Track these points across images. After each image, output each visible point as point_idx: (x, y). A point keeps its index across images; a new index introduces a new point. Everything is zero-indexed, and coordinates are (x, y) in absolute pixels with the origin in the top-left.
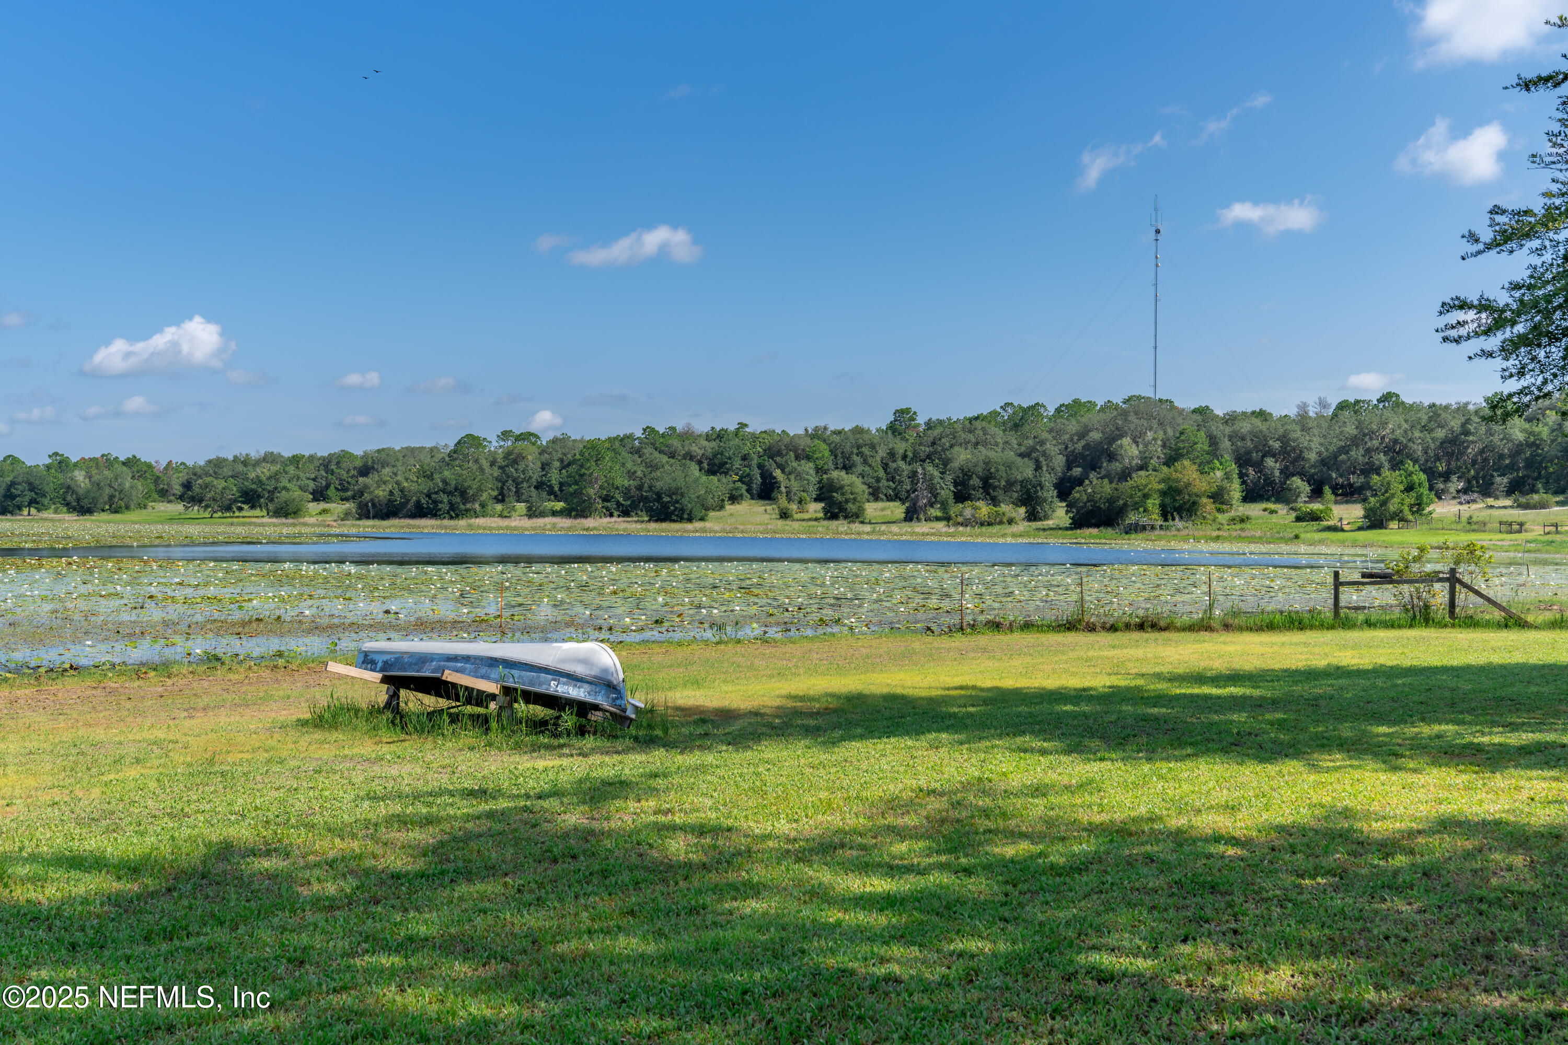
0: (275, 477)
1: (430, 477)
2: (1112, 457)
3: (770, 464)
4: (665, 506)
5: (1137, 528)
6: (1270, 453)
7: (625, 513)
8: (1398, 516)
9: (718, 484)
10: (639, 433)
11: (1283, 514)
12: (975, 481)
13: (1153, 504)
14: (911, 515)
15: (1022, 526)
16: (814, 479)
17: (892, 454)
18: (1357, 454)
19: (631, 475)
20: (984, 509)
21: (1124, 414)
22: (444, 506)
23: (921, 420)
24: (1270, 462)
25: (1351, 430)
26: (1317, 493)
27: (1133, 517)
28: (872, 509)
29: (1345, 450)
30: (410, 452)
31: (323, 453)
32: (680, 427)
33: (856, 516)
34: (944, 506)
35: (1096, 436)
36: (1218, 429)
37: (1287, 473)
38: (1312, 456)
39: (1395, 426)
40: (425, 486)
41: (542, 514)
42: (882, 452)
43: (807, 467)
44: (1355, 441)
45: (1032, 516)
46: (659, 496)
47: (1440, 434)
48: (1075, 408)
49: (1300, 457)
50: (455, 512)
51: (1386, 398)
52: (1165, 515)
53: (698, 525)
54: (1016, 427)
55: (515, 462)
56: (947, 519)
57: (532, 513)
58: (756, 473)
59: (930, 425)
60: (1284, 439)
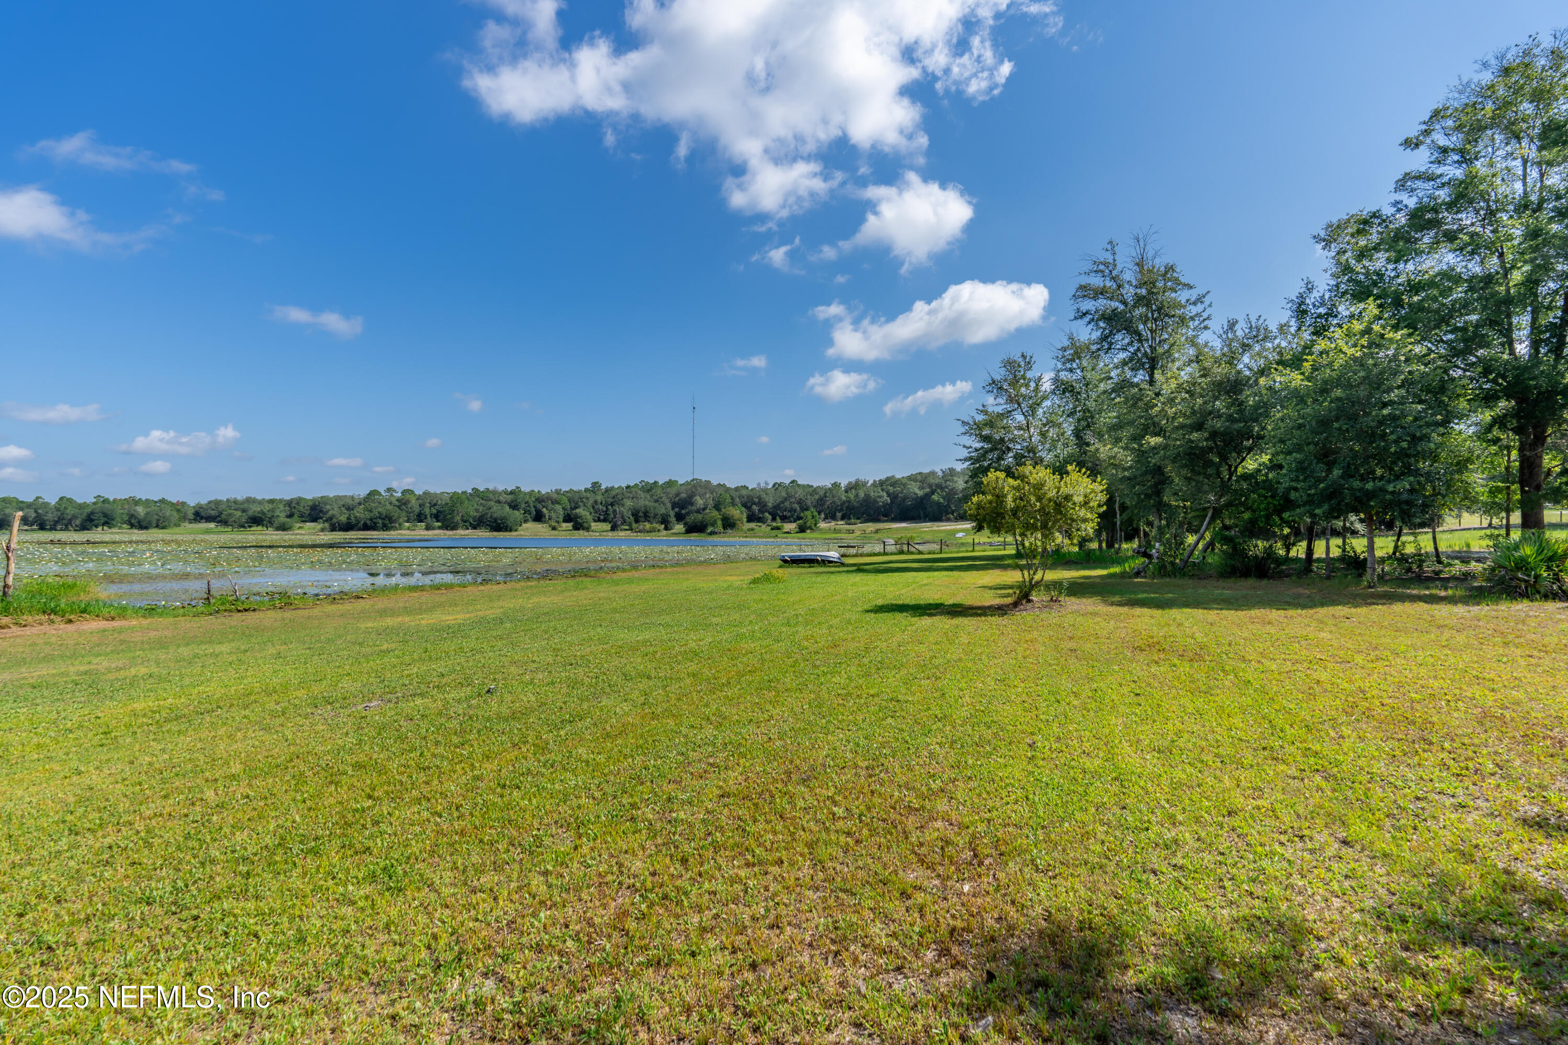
0: (273, 510)
1: (371, 511)
2: (692, 504)
3: (539, 506)
4: (499, 525)
5: (712, 533)
6: (754, 503)
7: (474, 528)
8: (810, 528)
9: (518, 515)
10: (470, 491)
11: (764, 528)
12: (641, 514)
13: (719, 523)
14: (613, 529)
15: (665, 532)
16: (562, 512)
17: (596, 502)
18: (787, 504)
19: (477, 510)
20: (648, 526)
21: (695, 486)
22: (380, 525)
23: (603, 487)
24: (754, 507)
25: (784, 494)
26: (774, 519)
27: (710, 529)
28: (594, 525)
29: (782, 502)
30: (338, 498)
31: (287, 498)
32: (491, 488)
33: (588, 529)
34: (630, 525)
35: (684, 495)
36: (734, 494)
37: (760, 511)
38: (770, 505)
39: (800, 494)
40: (368, 515)
41: (434, 529)
42: (591, 501)
43: (558, 507)
44: (786, 499)
45: (666, 529)
46: (496, 520)
47: (817, 497)
48: (670, 483)
49: (765, 505)
50: (385, 528)
51: (793, 482)
52: (725, 527)
53: (514, 533)
54: (648, 491)
55: (405, 504)
56: (631, 529)
57: (428, 528)
58: (533, 509)
59: (607, 490)
60: (759, 498)
